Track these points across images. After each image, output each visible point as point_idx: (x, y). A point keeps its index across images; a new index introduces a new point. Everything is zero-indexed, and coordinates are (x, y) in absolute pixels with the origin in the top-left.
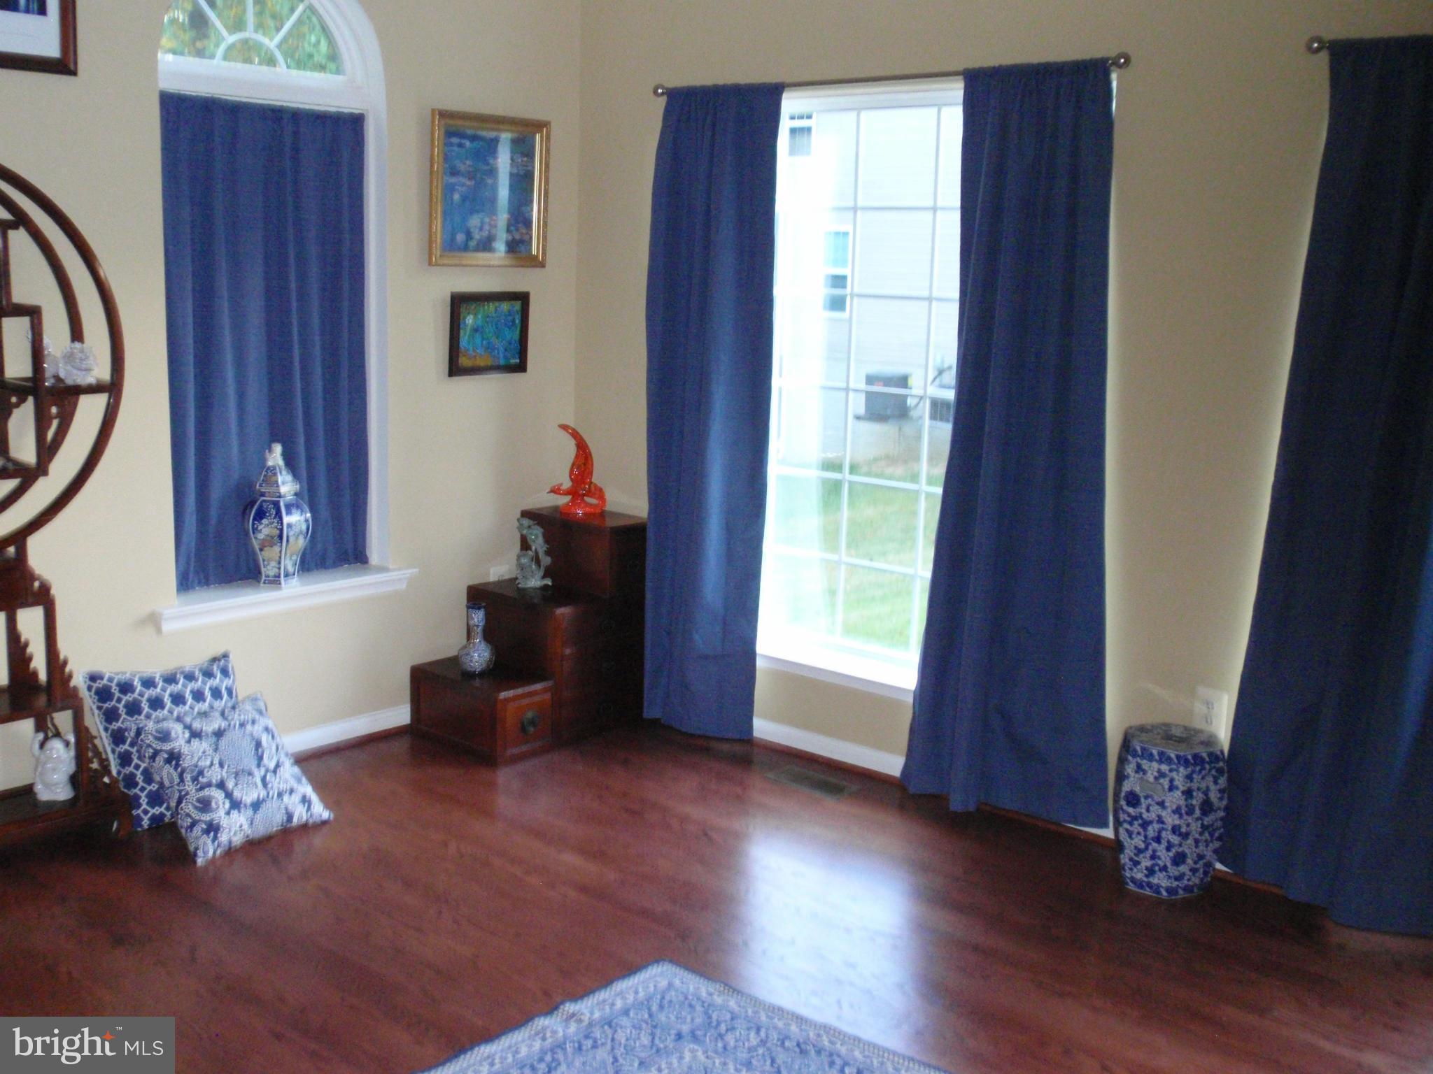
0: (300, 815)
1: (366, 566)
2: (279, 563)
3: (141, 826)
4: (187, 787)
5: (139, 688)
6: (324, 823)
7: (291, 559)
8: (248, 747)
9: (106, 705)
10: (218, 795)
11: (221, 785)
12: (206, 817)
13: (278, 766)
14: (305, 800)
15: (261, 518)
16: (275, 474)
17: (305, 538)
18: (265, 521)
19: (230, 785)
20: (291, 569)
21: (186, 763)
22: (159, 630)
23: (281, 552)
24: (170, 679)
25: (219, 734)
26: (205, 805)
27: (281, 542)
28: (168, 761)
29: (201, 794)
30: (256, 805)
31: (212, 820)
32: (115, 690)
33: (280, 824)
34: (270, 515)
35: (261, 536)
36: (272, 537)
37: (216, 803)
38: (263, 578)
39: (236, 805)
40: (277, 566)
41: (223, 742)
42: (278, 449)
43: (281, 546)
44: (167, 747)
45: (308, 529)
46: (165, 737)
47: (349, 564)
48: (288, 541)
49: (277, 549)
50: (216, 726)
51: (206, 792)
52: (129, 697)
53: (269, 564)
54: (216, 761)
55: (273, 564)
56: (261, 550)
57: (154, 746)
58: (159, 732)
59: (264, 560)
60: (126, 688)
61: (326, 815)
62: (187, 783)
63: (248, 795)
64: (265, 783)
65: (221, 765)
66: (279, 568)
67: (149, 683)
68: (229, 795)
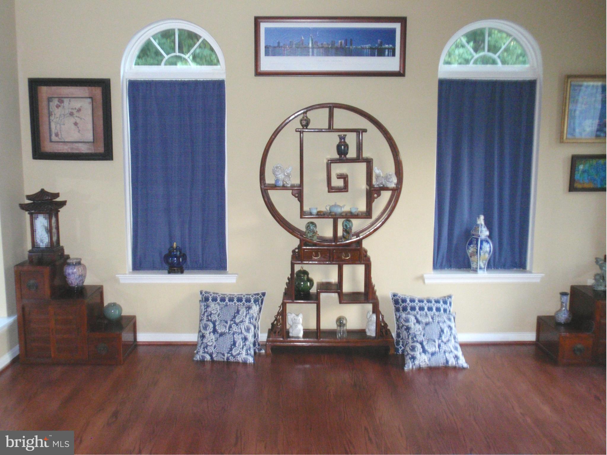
0: (452, 362)
1: (525, 270)
2: (477, 263)
3: (399, 353)
4: (409, 341)
5: (417, 301)
6: (463, 369)
7: (482, 262)
8: (437, 331)
9: (397, 306)
10: (419, 346)
11: (421, 343)
12: (412, 353)
13: (448, 341)
14: (456, 357)
15: (471, 244)
16: (478, 227)
17: (489, 254)
18: (472, 246)
19: (425, 343)
20: (482, 266)
21: (411, 332)
22: (424, 282)
23: (478, 259)
24: (421, 301)
25: (427, 324)
26: (413, 349)
27: (477, 255)
28: (406, 329)
29: (413, 344)
30: (433, 354)
31: (414, 355)
32: (400, 301)
33: (443, 363)
34: (474, 243)
35: (470, 251)
36: (474, 252)
37: (417, 349)
38: (472, 269)
39: (424, 351)
40: (477, 264)
41: (427, 328)
42: (482, 217)
43: (477, 256)
44: (407, 324)
45: (490, 252)
46: (407, 320)
47: (517, 268)
48: (480, 254)
49: (476, 257)
50: (427, 320)
51: (415, 344)
52: (404, 304)
53: (474, 263)
54: (422, 334)
55: (475, 263)
56: (471, 257)
57: (403, 323)
58: (406, 319)
59: (472, 261)
60: (404, 301)
61: (465, 365)
62: (409, 339)
63: (431, 349)
64: (439, 346)
65: (424, 336)
66: (477, 265)
67: (412, 301)
68: (423, 347)
